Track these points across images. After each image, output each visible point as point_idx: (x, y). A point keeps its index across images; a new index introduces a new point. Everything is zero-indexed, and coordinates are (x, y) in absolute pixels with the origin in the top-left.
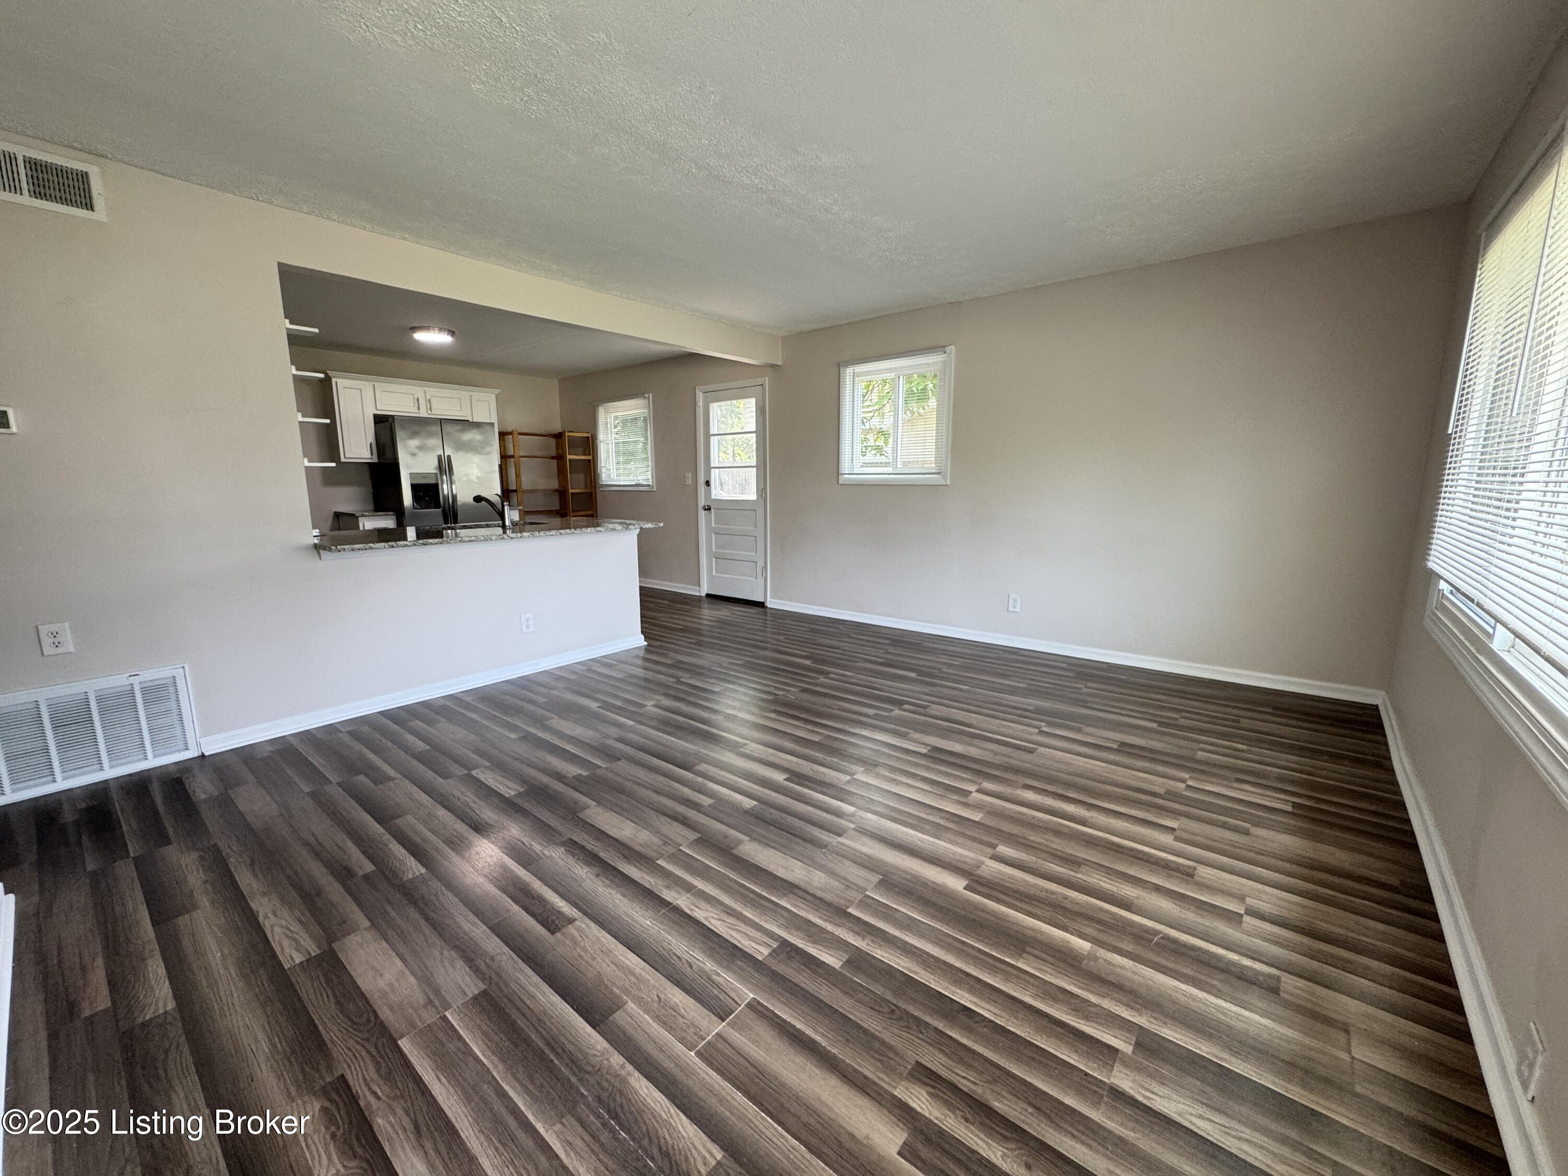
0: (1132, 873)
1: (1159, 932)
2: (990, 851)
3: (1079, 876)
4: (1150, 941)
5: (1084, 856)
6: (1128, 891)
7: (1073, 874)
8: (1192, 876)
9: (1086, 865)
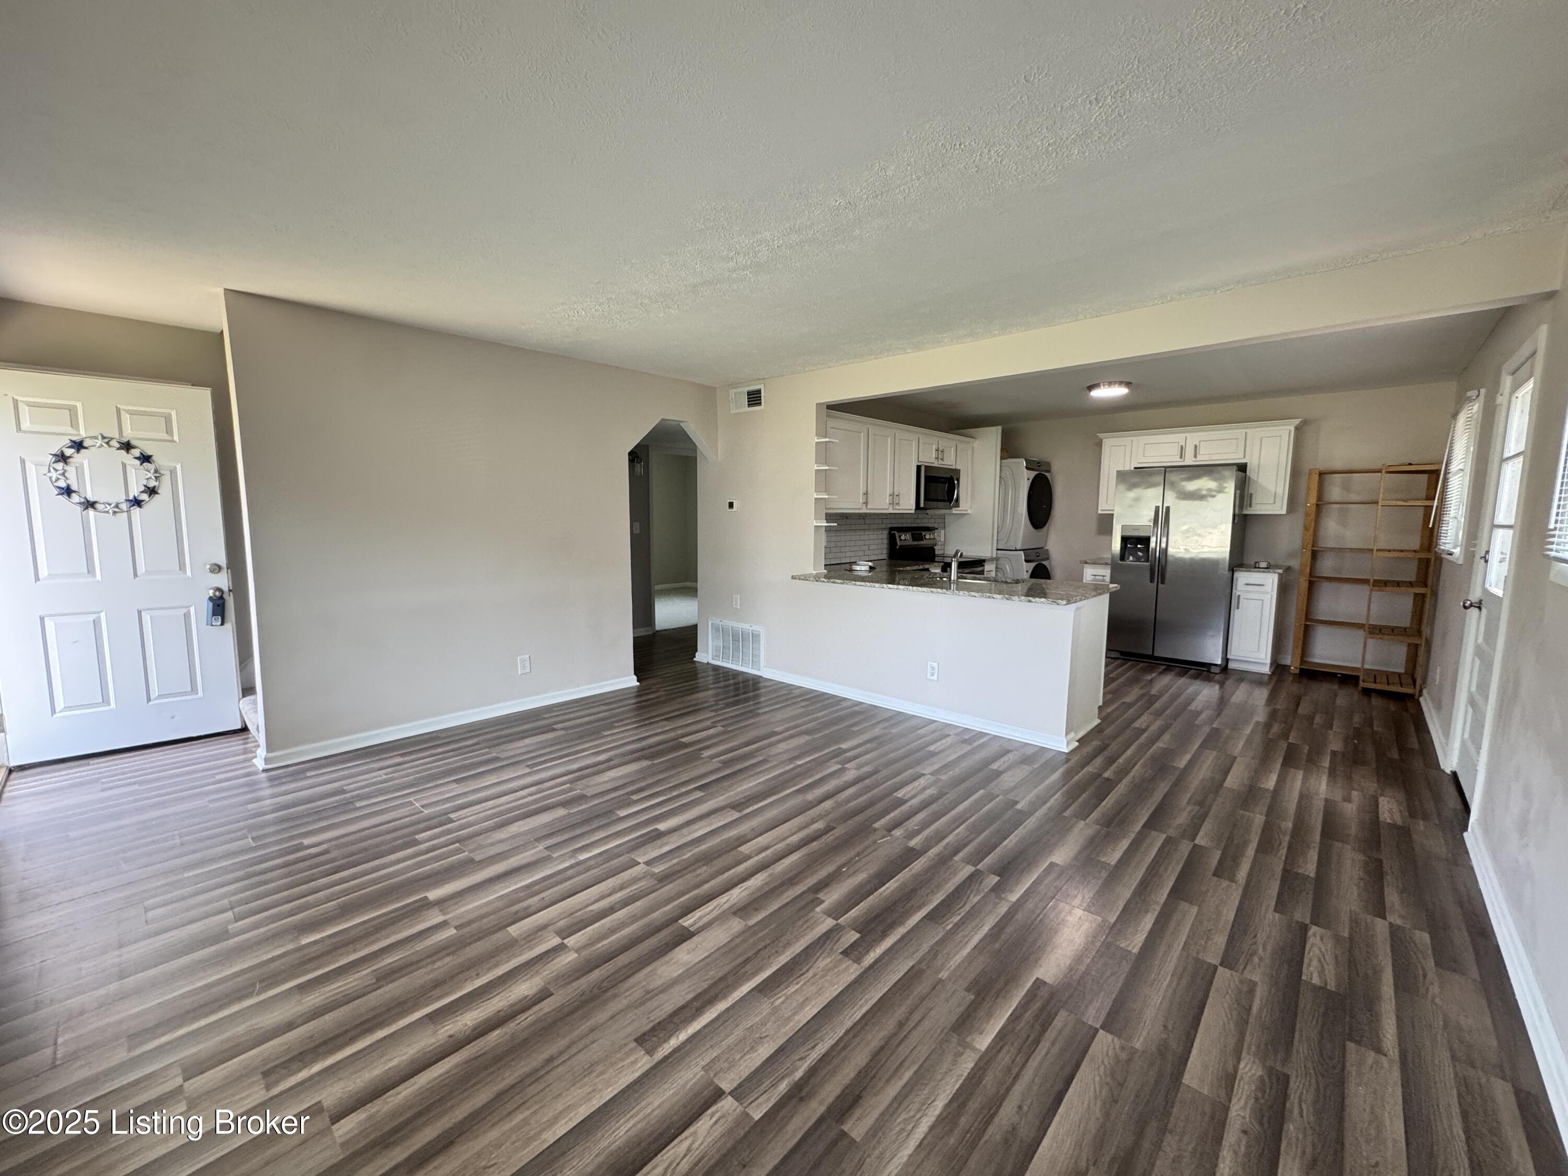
0: (327, 1017)
1: (259, 993)
2: (458, 923)
3: (369, 970)
4: (260, 982)
5: (386, 989)
6: (314, 999)
7: (374, 968)
8: (266, 1074)
9: (374, 984)
